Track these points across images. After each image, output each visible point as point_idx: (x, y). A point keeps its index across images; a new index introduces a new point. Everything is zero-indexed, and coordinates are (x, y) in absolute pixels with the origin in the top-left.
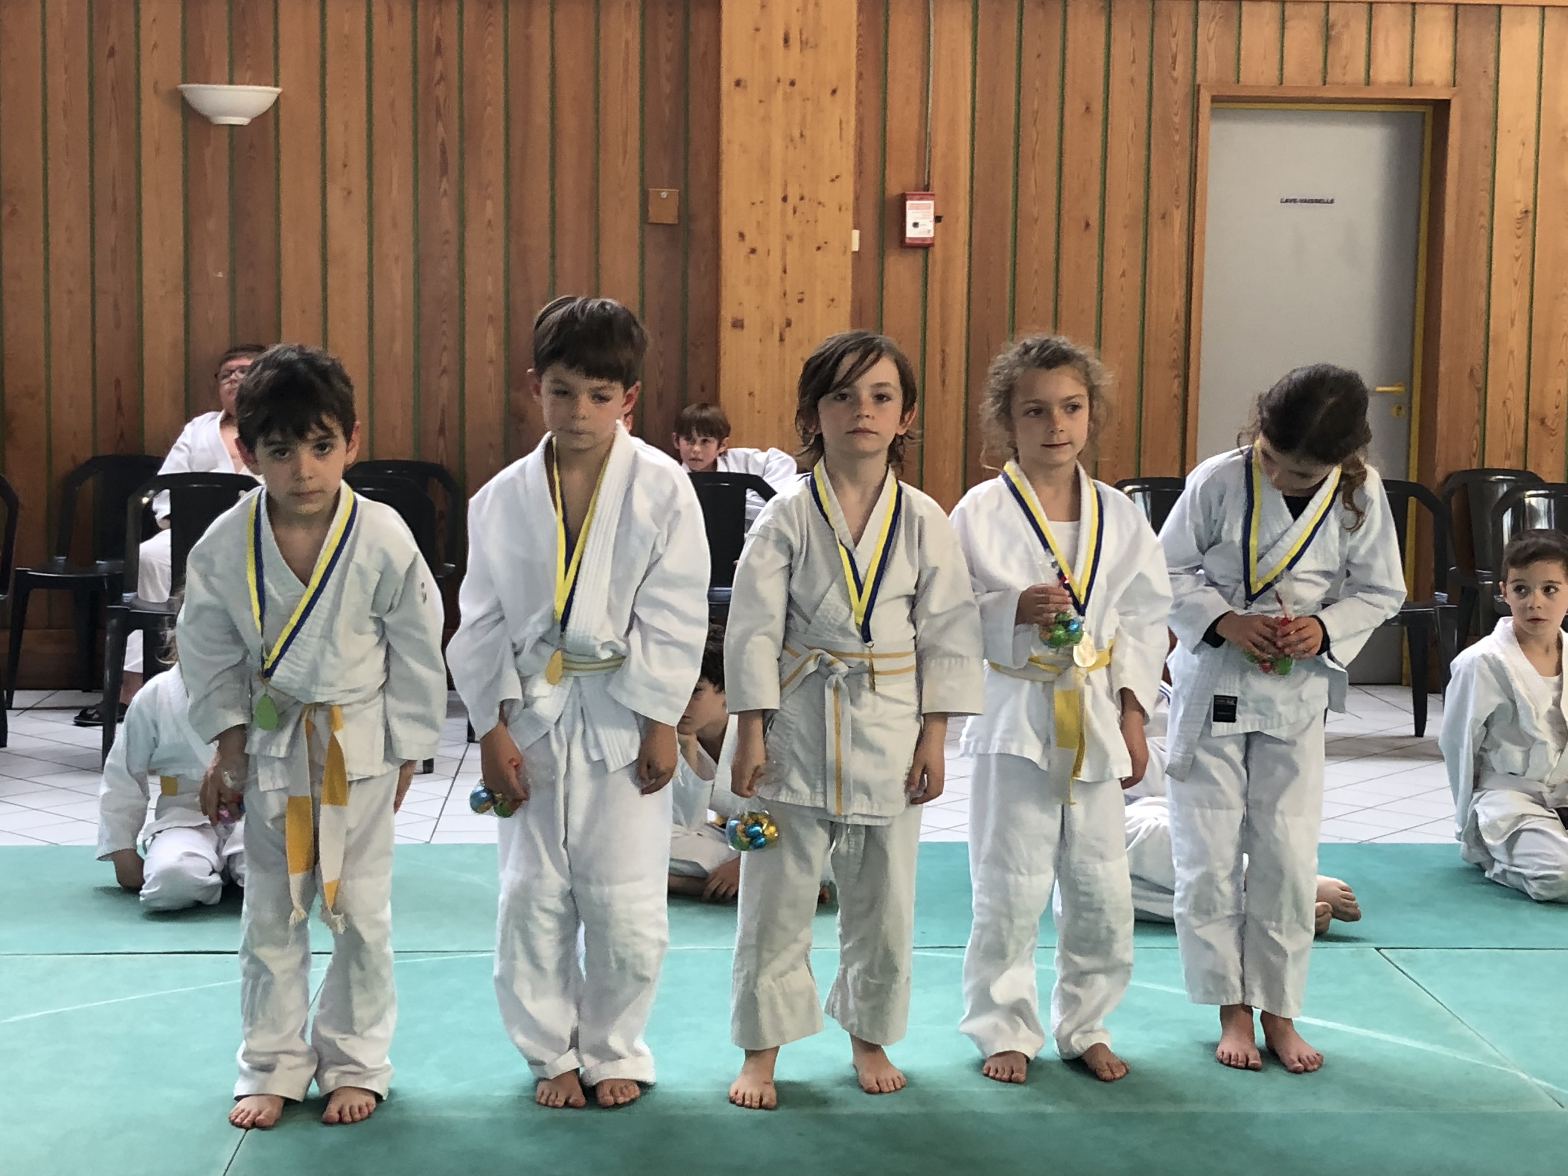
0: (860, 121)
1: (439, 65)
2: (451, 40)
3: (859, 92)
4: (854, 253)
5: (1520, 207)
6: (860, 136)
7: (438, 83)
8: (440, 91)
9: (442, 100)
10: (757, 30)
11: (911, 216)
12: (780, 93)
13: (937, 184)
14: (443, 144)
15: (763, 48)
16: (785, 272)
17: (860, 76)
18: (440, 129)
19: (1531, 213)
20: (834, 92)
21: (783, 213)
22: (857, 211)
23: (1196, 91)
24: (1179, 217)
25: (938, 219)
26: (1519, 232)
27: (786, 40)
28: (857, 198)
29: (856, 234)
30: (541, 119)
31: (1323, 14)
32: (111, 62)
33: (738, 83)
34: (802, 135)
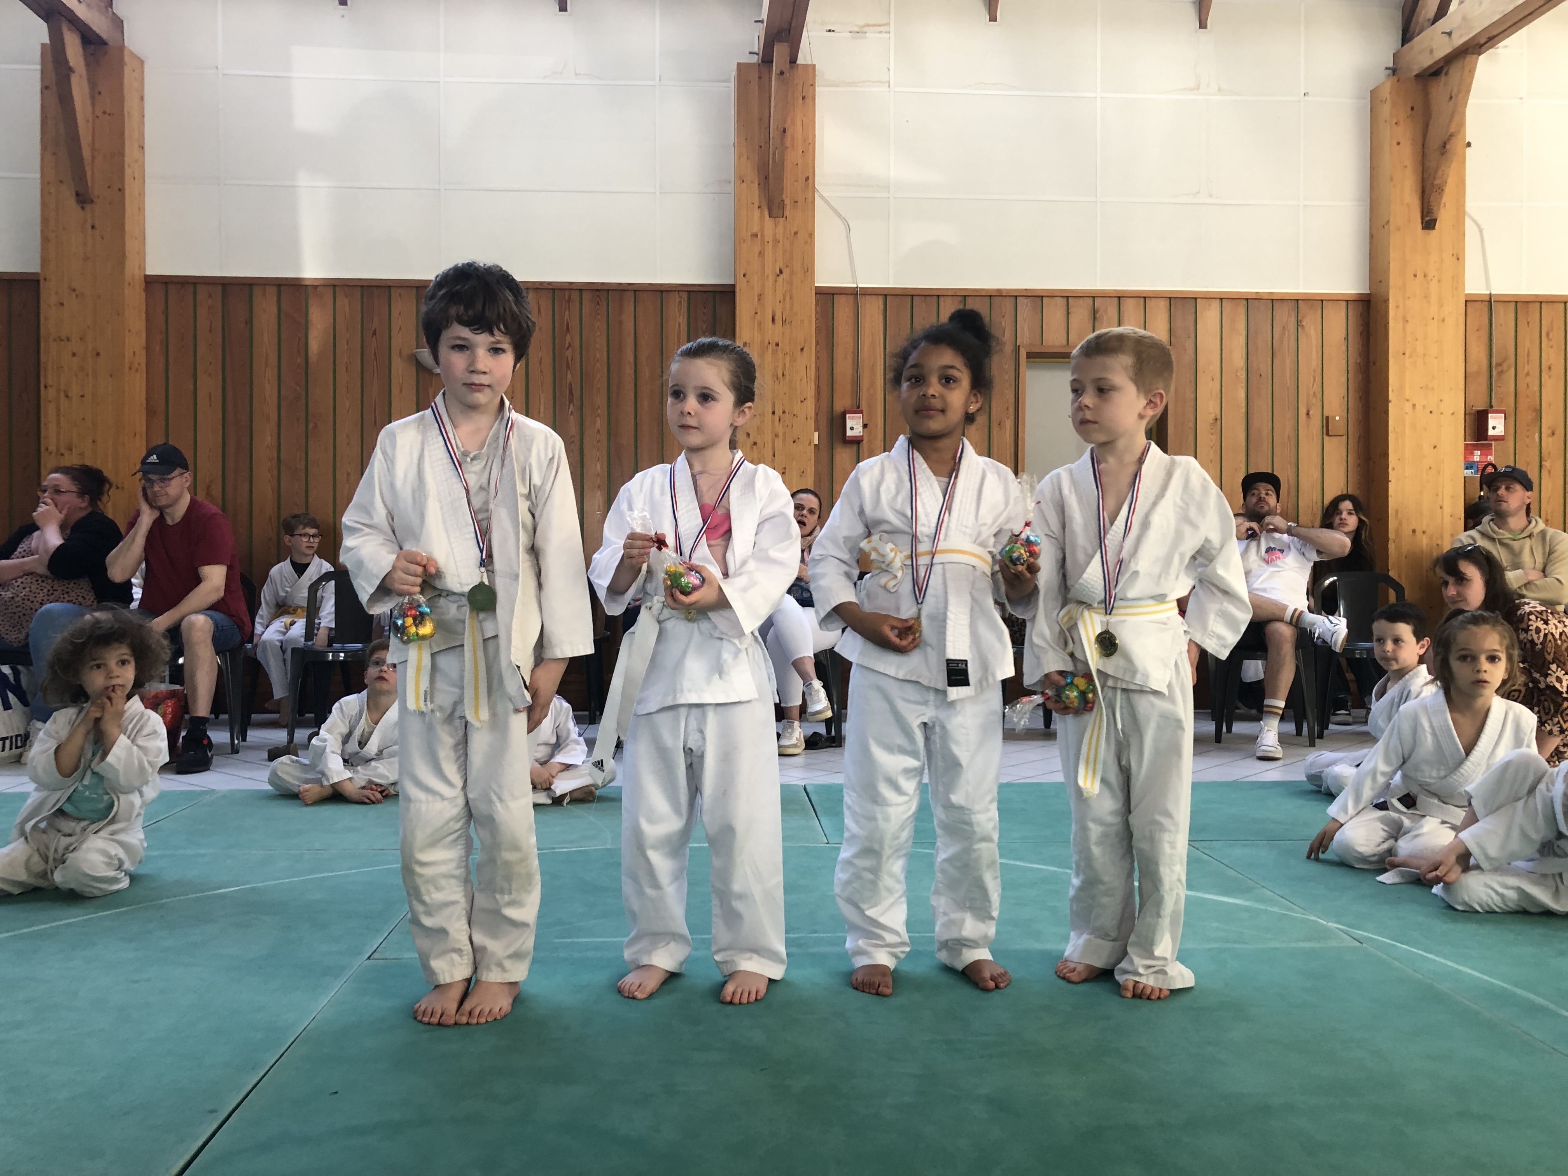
0: (818, 369)
1: (568, 337)
2: (575, 324)
3: (817, 352)
4: (815, 445)
5: (1212, 416)
6: (818, 378)
7: (568, 348)
8: (569, 353)
9: (570, 359)
10: (756, 313)
11: (849, 424)
12: (770, 350)
13: (864, 406)
14: (570, 385)
15: (760, 324)
16: (774, 456)
17: (817, 343)
18: (569, 376)
19: (1219, 420)
20: (802, 349)
21: (773, 422)
22: (817, 421)
23: (1017, 349)
24: (1009, 424)
25: (865, 426)
26: (1213, 431)
27: (773, 319)
28: (817, 415)
29: (816, 434)
30: (629, 370)
31: (1091, 303)
32: (374, 339)
34: (783, 375)
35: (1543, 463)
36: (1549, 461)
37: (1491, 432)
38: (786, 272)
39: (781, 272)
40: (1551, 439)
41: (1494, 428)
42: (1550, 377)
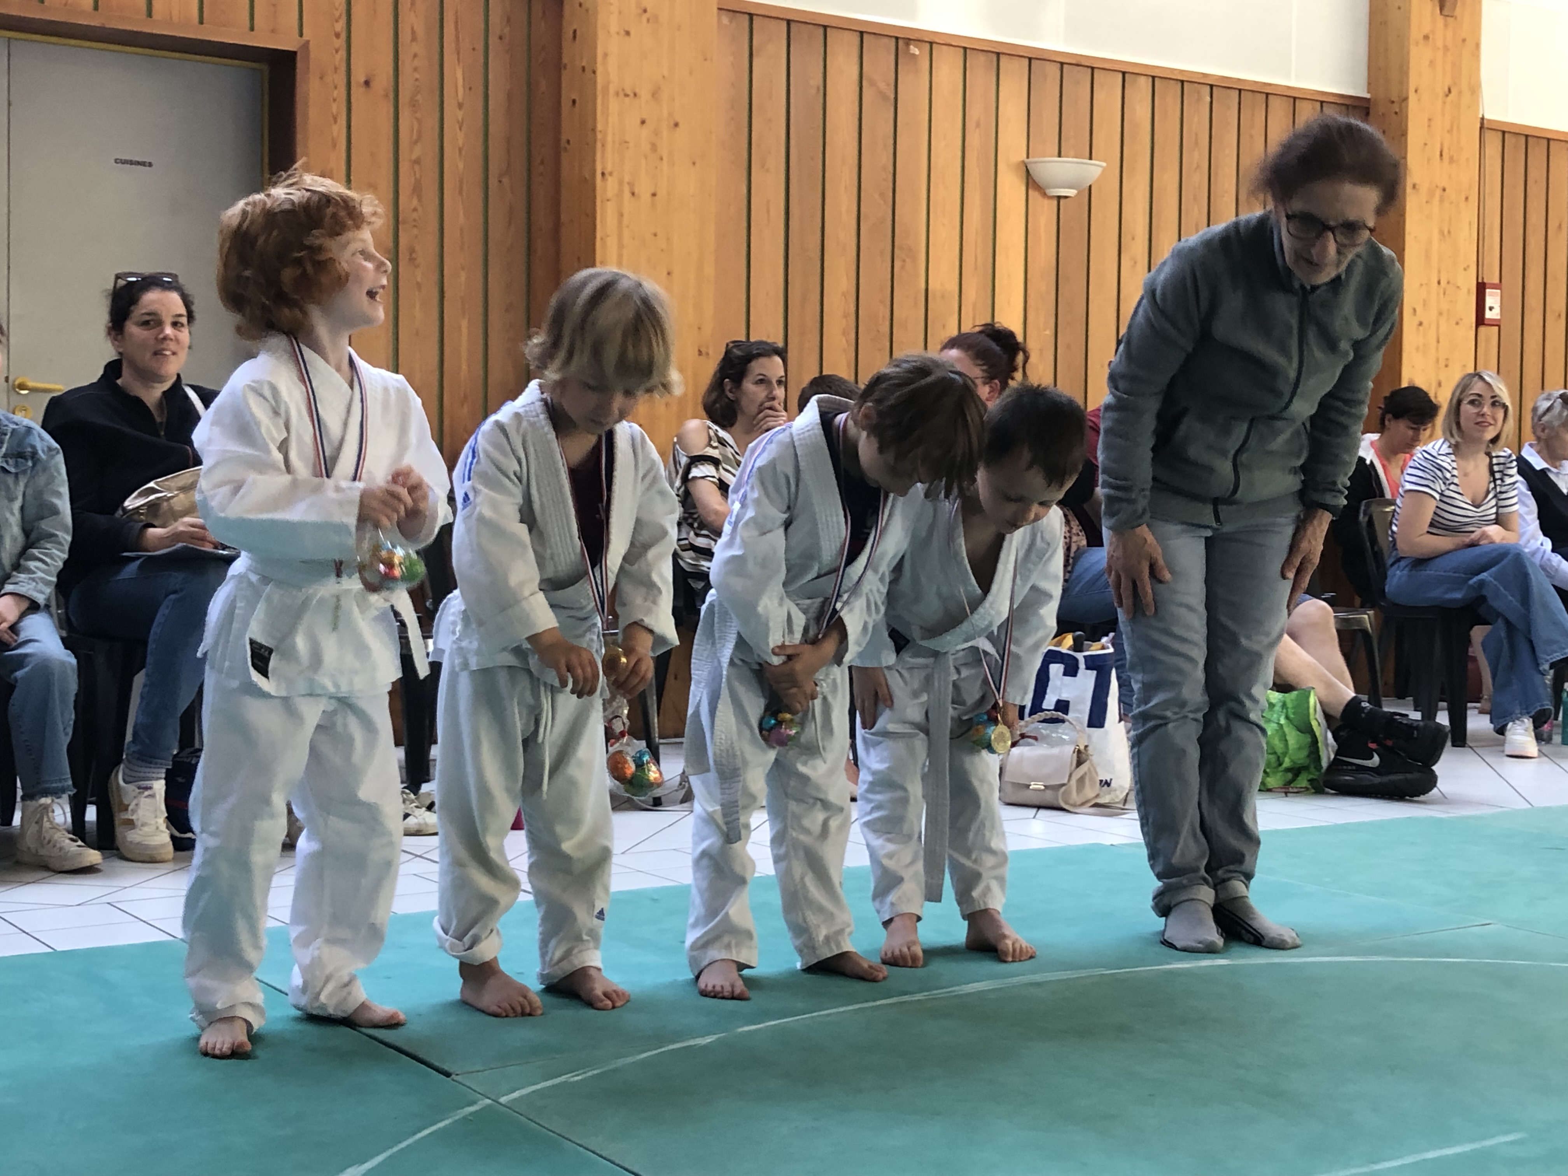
10: (1426, 144)
12: (1437, 197)
15: (1429, 159)
16: (1438, 342)
20: (1467, 198)
21: (1438, 294)
27: (1441, 155)
32: (977, 133)
33: (1414, 186)
34: (1449, 232)
38: (1453, 91)
39: (1450, 91)
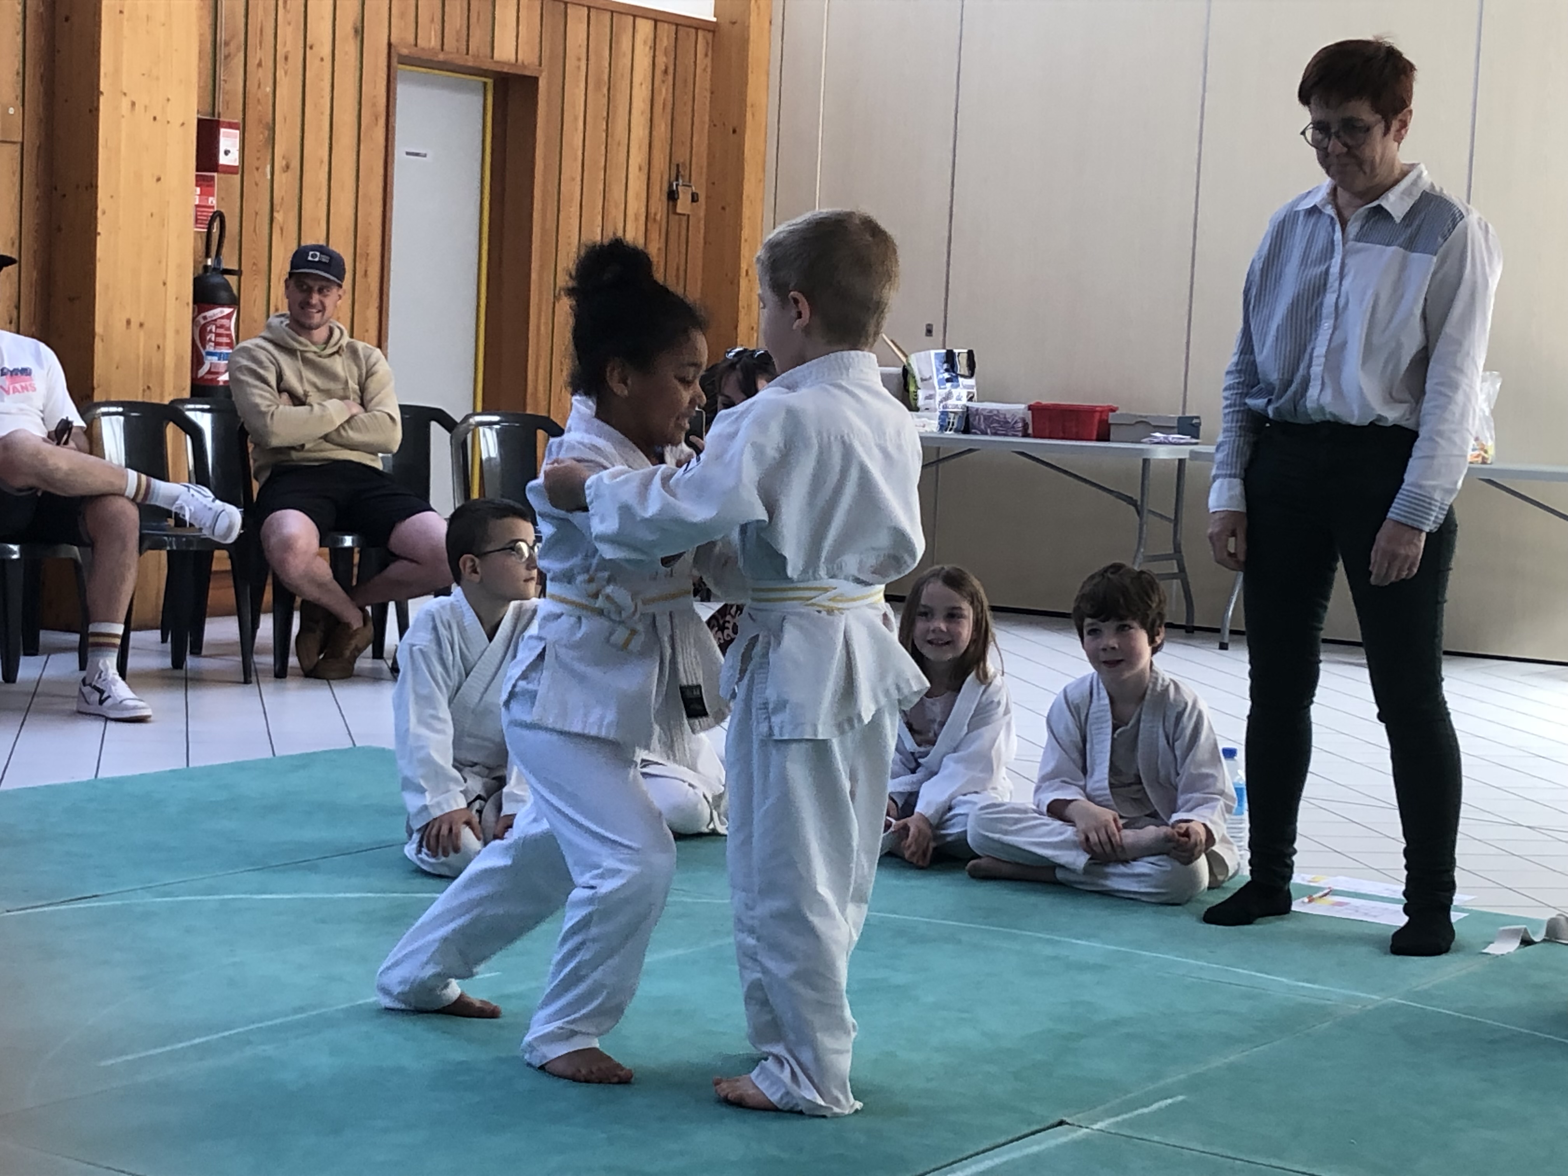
35: (275, 214)
36: (281, 213)
37: (223, 160)
40: (284, 175)
41: (227, 153)
42: (286, 73)
